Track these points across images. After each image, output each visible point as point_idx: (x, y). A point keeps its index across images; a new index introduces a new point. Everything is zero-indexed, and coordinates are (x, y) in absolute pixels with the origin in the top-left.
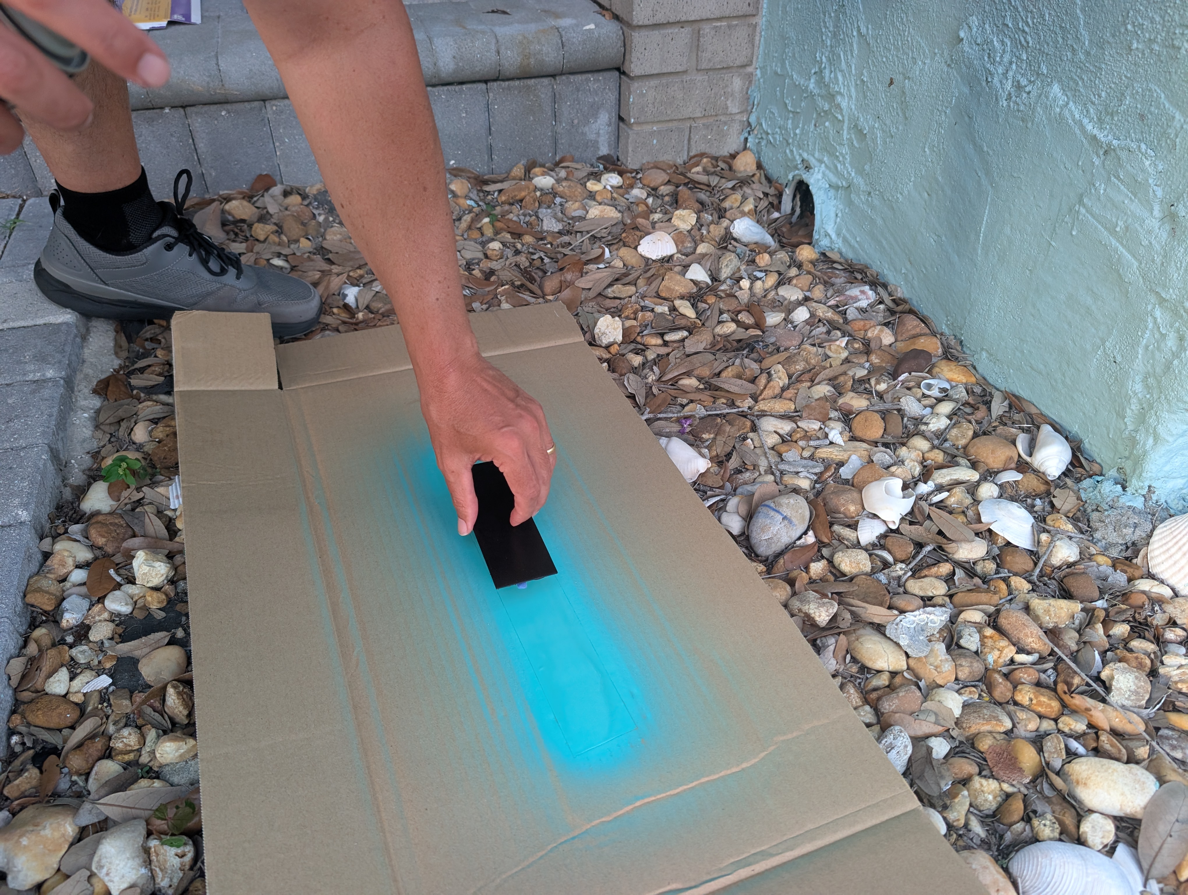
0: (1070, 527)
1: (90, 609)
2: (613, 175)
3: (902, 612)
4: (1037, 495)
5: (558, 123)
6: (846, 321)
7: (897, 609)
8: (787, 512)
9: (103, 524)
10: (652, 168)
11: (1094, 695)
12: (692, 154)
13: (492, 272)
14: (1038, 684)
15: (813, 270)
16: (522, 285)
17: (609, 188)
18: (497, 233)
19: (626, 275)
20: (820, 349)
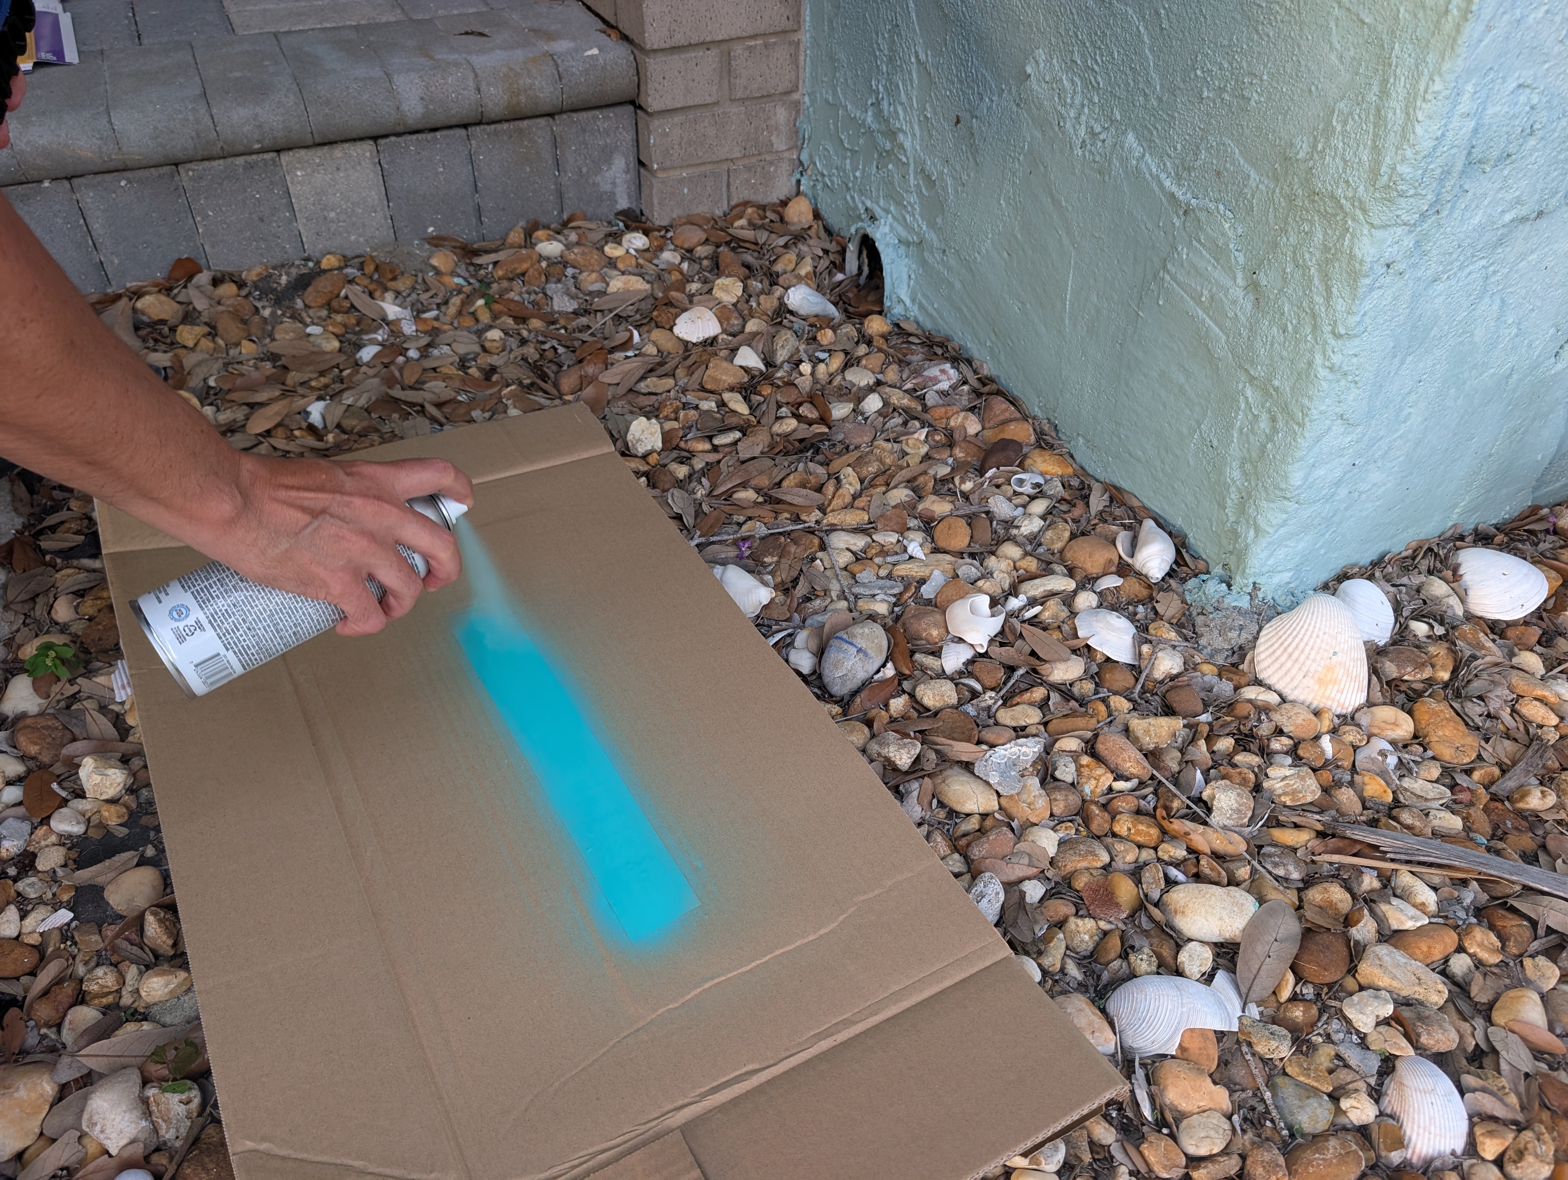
0: (1173, 635)
1: (32, 833)
2: (636, 235)
3: (992, 746)
4: (1139, 601)
5: (562, 173)
6: (925, 409)
7: (986, 743)
8: (861, 643)
9: (35, 729)
10: (684, 224)
11: (1194, 818)
12: (733, 203)
13: (493, 370)
14: (1138, 812)
15: (885, 347)
16: (533, 384)
17: (632, 252)
18: (495, 317)
19: (661, 364)
20: (895, 445)
